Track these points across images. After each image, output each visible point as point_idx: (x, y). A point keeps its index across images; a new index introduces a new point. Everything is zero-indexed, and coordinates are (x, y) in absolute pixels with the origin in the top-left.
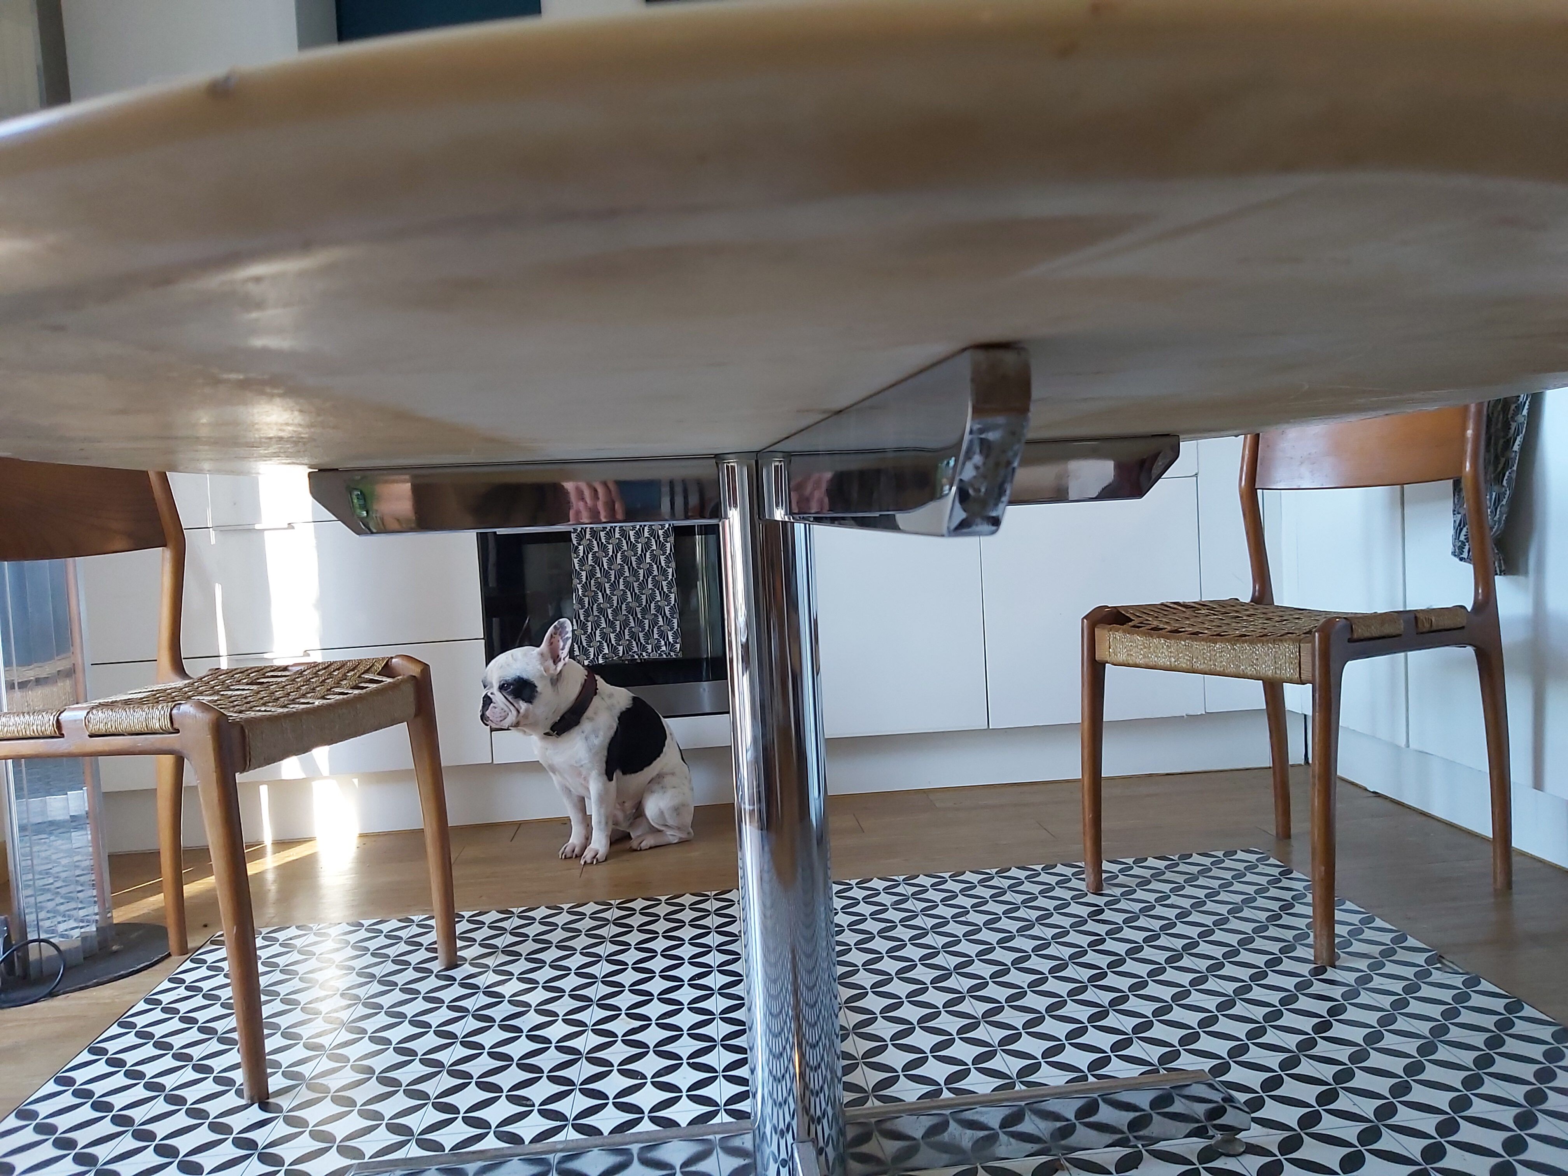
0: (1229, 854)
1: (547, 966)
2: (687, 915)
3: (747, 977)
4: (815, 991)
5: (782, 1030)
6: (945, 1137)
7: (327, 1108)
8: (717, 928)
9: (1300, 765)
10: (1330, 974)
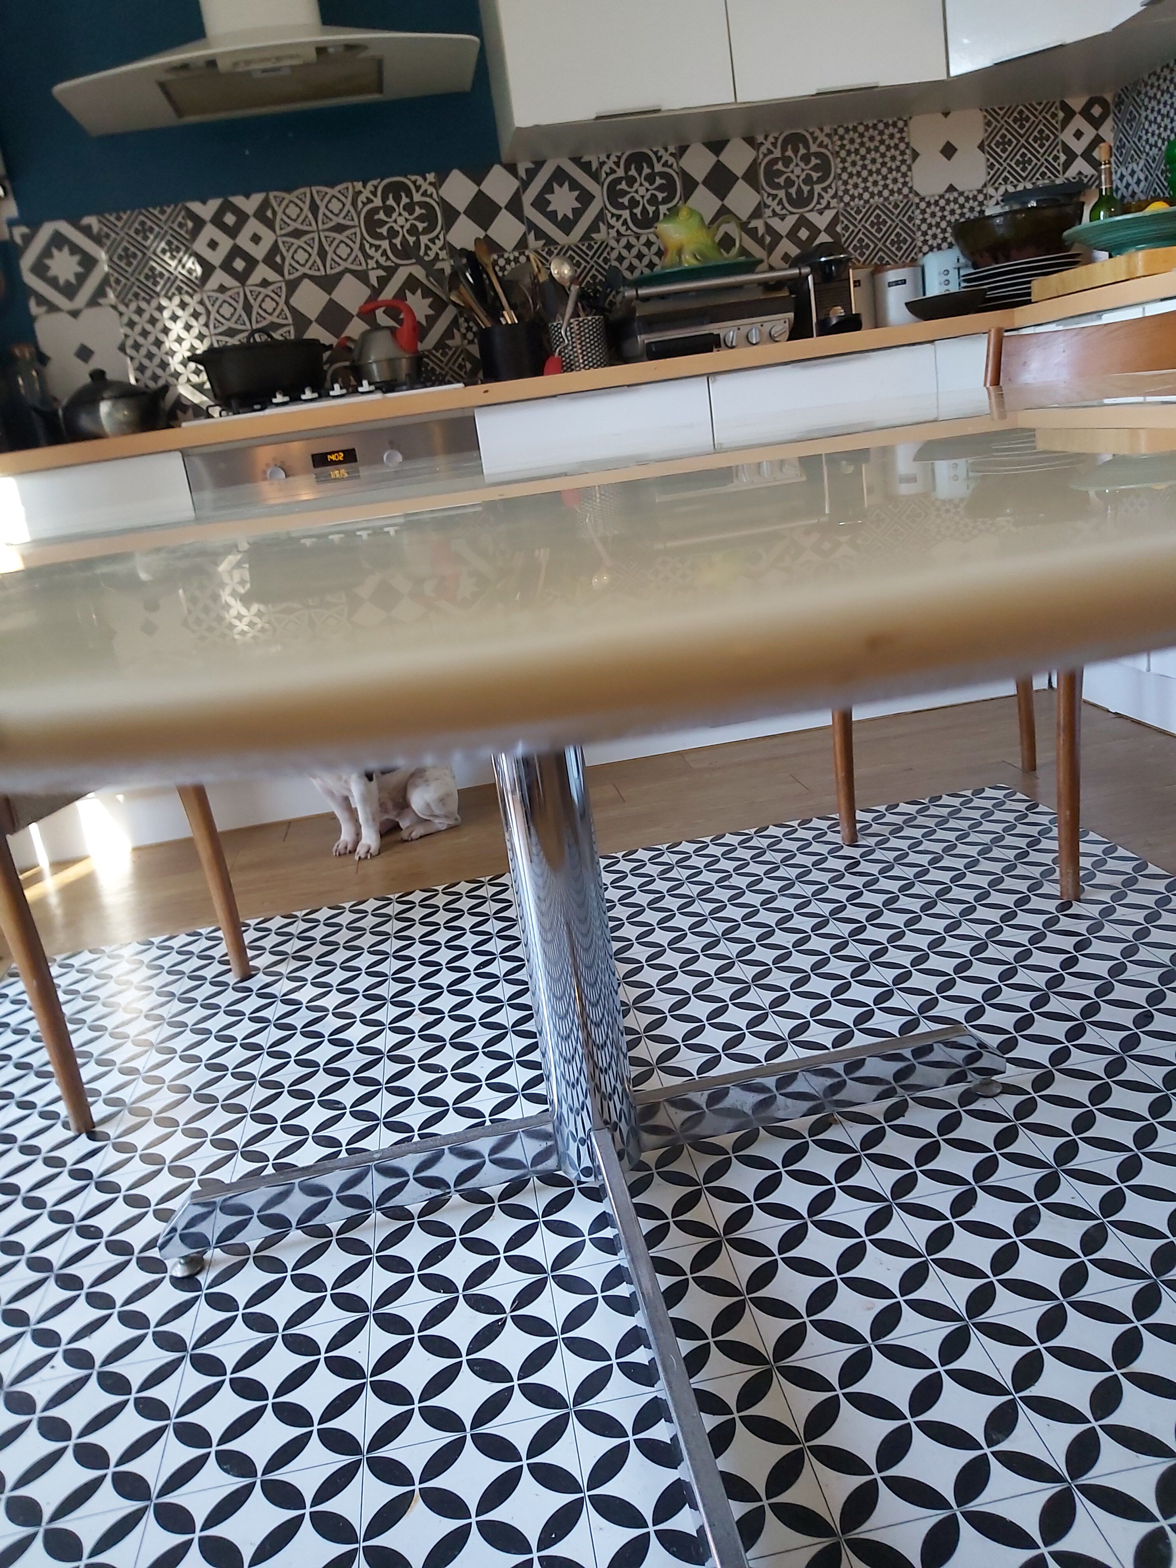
0: (978, 792)
1: (338, 968)
2: (465, 904)
3: (528, 961)
4: (595, 968)
5: (567, 1011)
6: (726, 1103)
7: (152, 1131)
8: (495, 914)
9: (1044, 690)
10: (1076, 909)
